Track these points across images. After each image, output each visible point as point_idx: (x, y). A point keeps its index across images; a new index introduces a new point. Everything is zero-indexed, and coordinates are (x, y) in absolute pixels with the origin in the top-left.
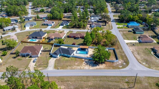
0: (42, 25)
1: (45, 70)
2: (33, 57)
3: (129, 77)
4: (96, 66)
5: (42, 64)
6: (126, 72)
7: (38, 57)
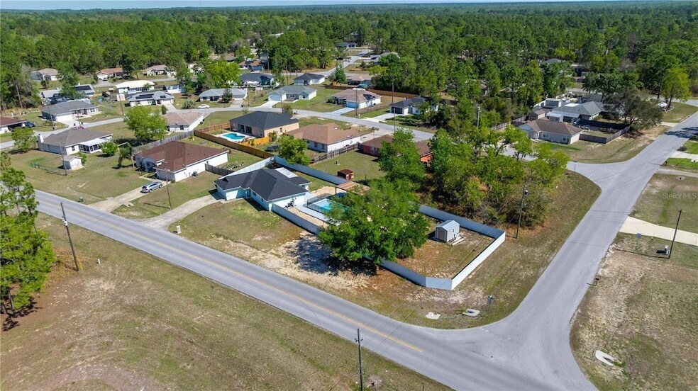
0: (329, 102)
1: (137, 223)
2: (163, 177)
3: (412, 373)
4: (322, 272)
5: (157, 204)
6: (421, 347)
7: (173, 182)
